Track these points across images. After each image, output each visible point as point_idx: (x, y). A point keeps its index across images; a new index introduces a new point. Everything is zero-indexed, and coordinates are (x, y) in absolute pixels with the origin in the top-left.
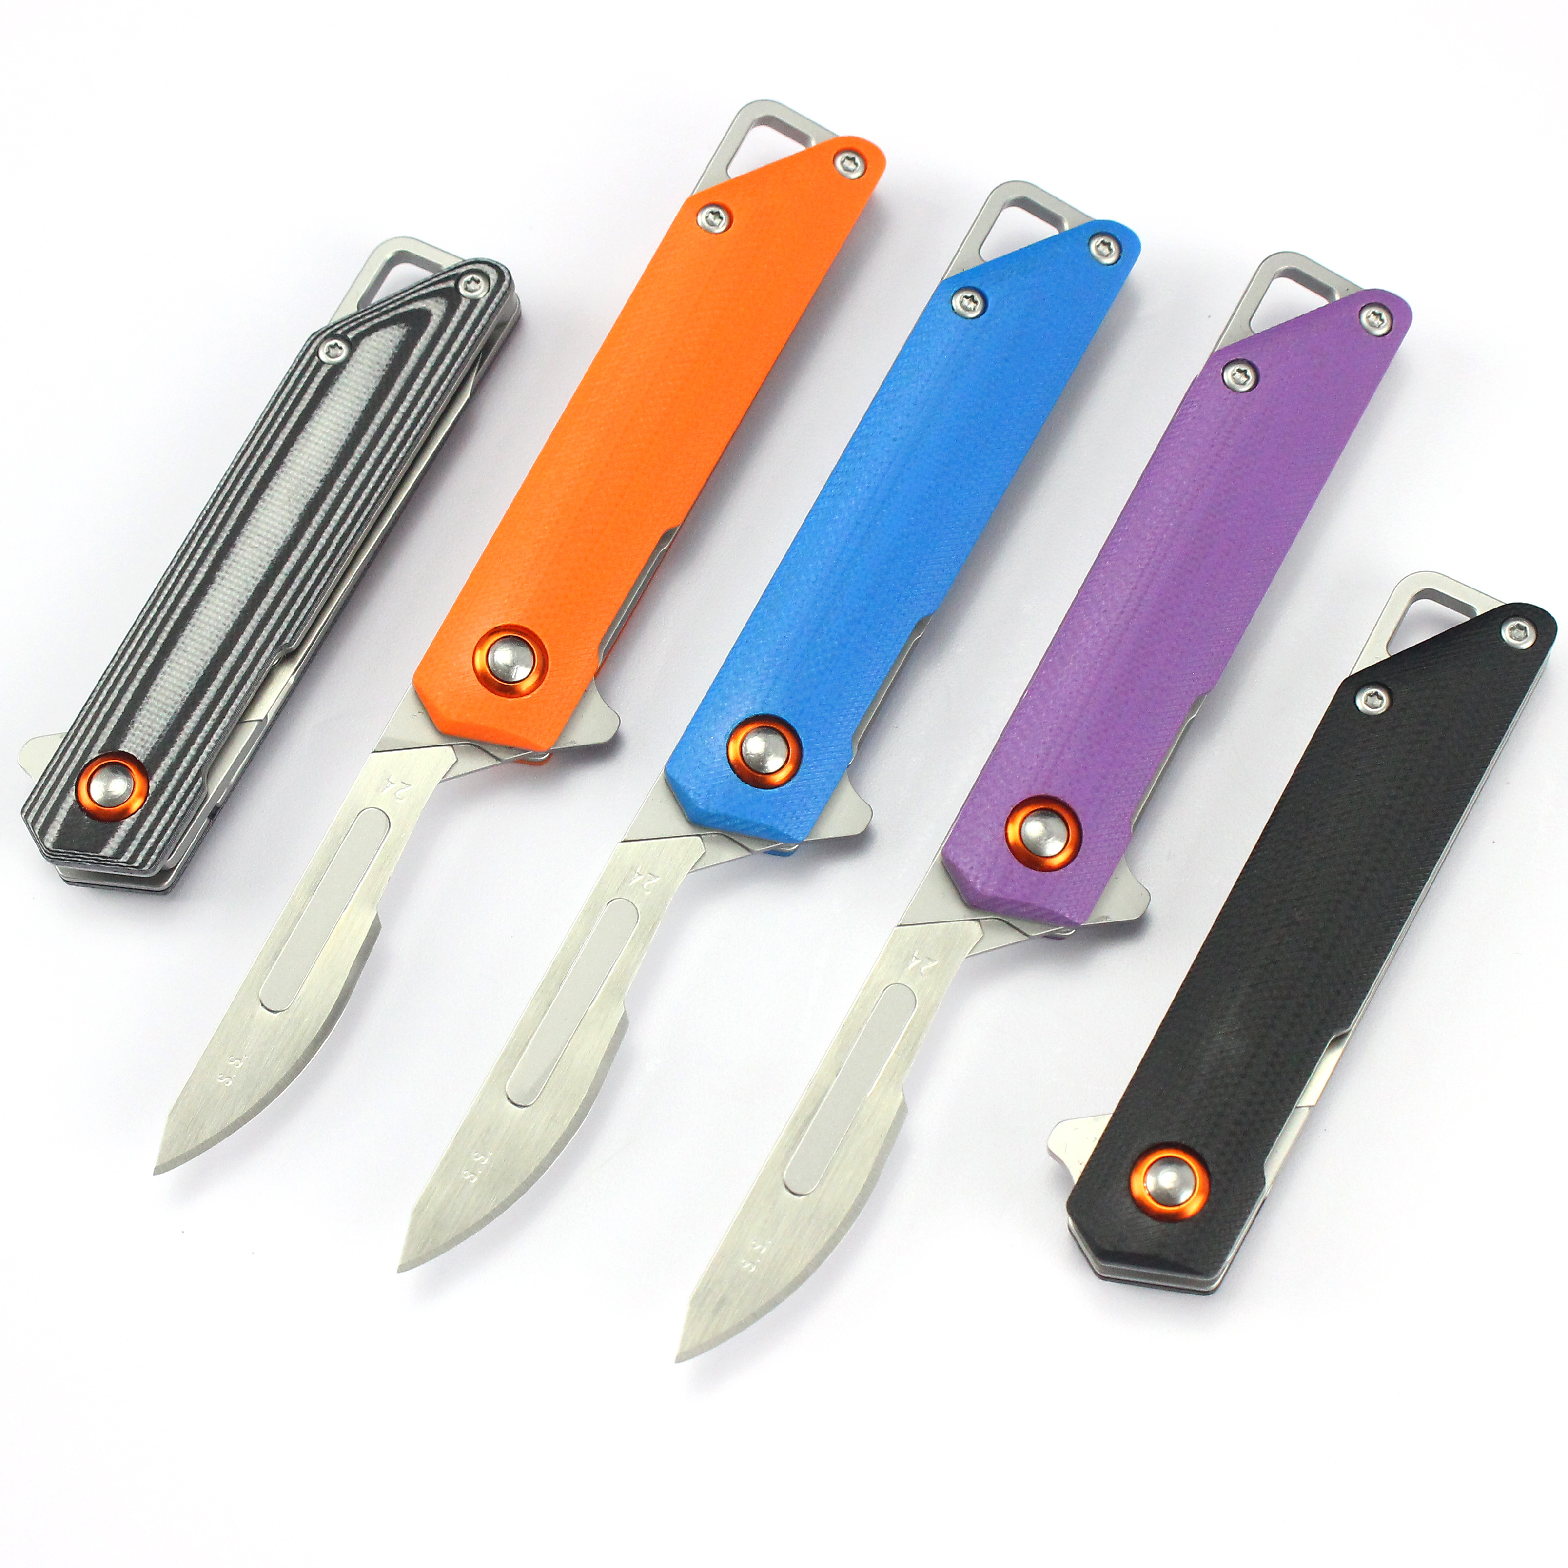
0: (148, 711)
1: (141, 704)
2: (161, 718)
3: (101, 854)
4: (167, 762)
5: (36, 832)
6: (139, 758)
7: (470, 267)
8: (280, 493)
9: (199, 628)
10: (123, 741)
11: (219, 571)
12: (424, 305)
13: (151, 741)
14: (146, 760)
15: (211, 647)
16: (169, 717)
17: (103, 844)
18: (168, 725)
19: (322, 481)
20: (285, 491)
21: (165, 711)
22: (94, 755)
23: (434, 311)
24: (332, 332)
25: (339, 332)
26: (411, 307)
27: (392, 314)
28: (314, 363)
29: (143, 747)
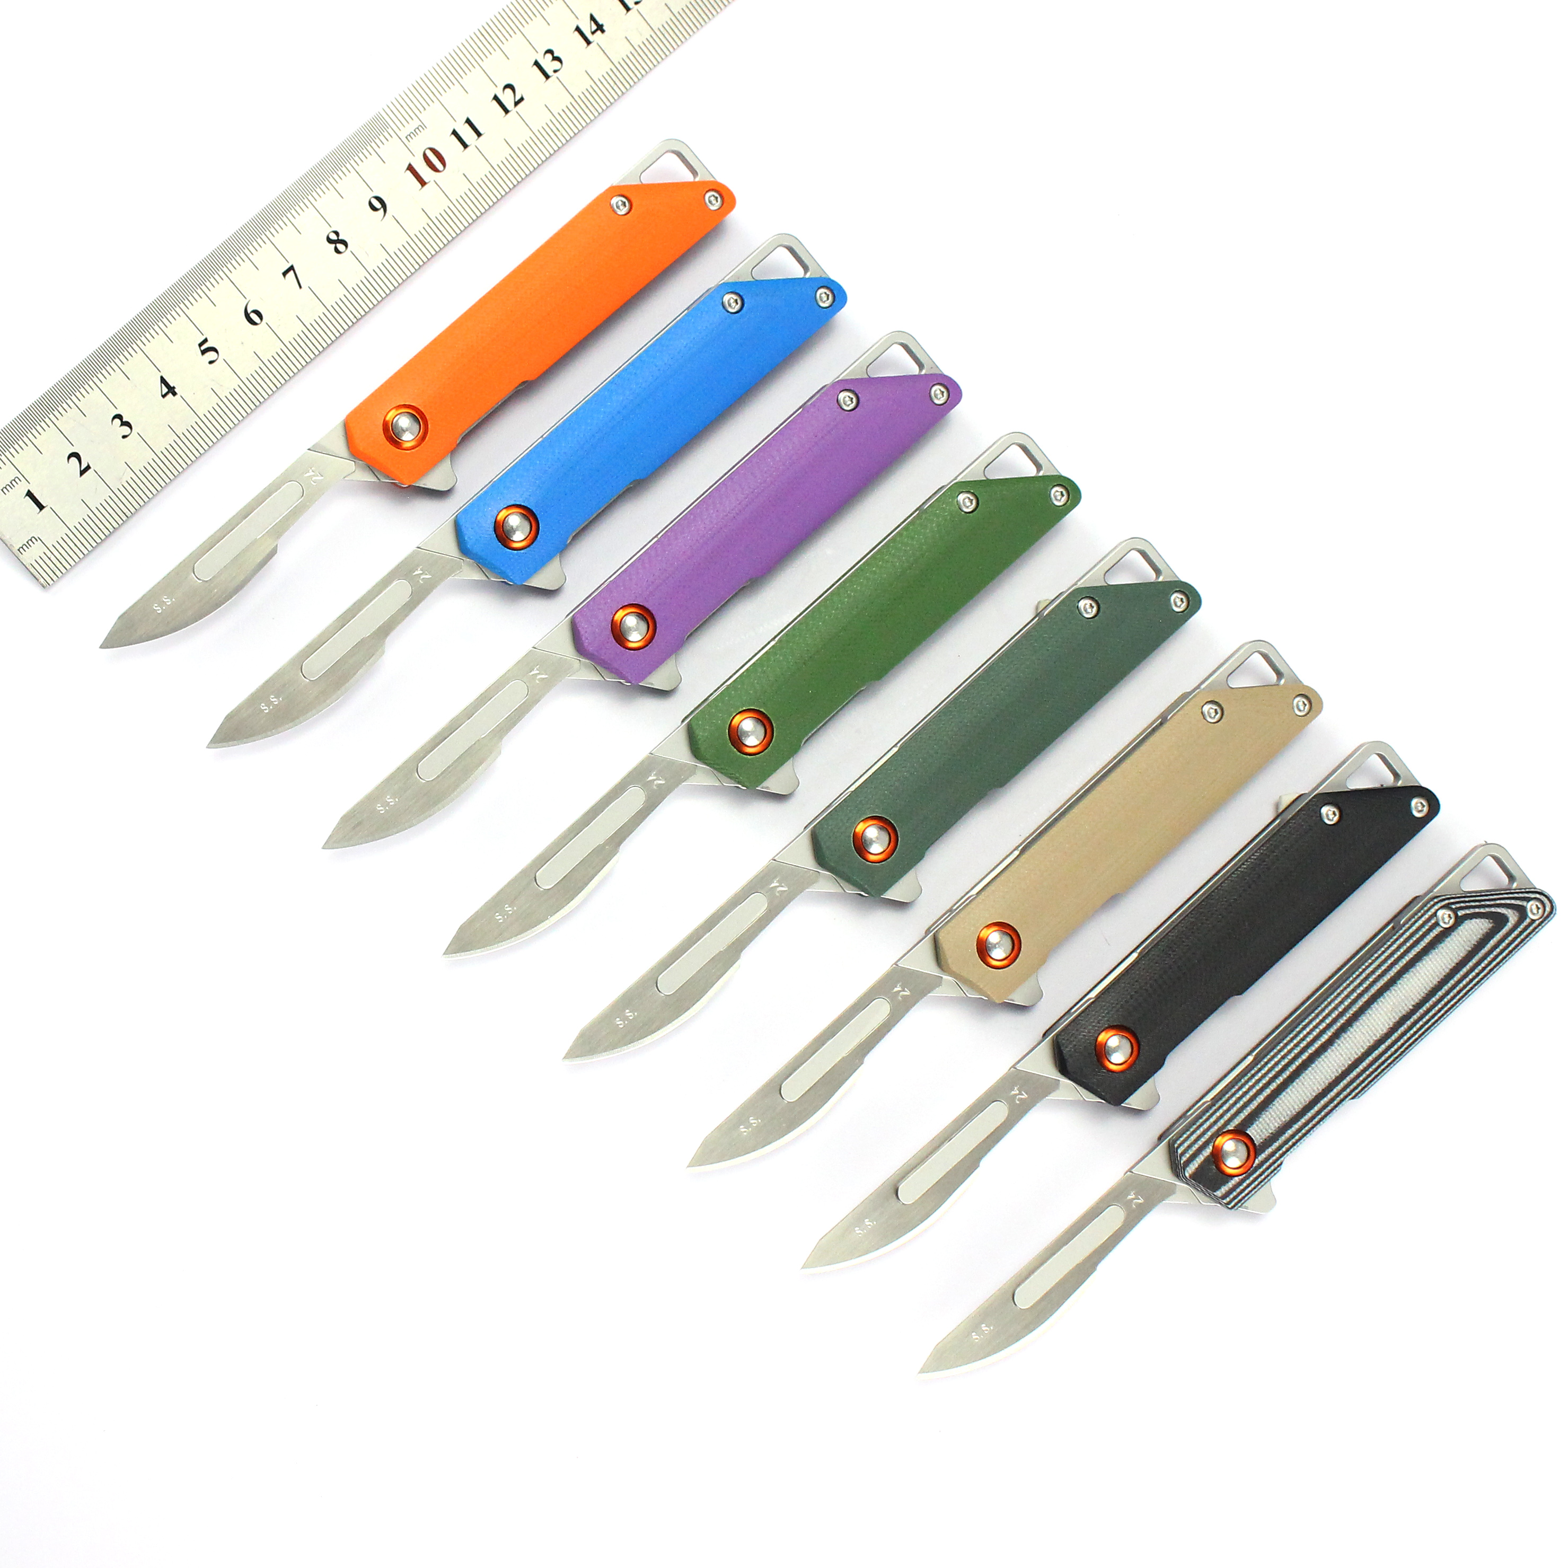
0: (1270, 1114)
1: (1268, 1107)
2: (1276, 1121)
3: (1215, 1194)
4: (1270, 1150)
5: (1182, 1162)
6: (1255, 1142)
7: (1538, 896)
8: (1389, 1004)
9: (1316, 1072)
10: (1250, 1127)
11: (1337, 1039)
12: (1506, 913)
13: (1266, 1135)
14: (1259, 1145)
15: (1318, 1088)
16: (1280, 1123)
17: (1219, 1188)
18: (1279, 1127)
19: (1413, 1006)
20: (1392, 1004)
21: (1280, 1118)
22: (1230, 1127)
23: (1511, 919)
24: (1449, 904)
25: (1454, 907)
26: (1499, 910)
27: (1487, 910)
28: (1433, 921)
29: (1260, 1136)
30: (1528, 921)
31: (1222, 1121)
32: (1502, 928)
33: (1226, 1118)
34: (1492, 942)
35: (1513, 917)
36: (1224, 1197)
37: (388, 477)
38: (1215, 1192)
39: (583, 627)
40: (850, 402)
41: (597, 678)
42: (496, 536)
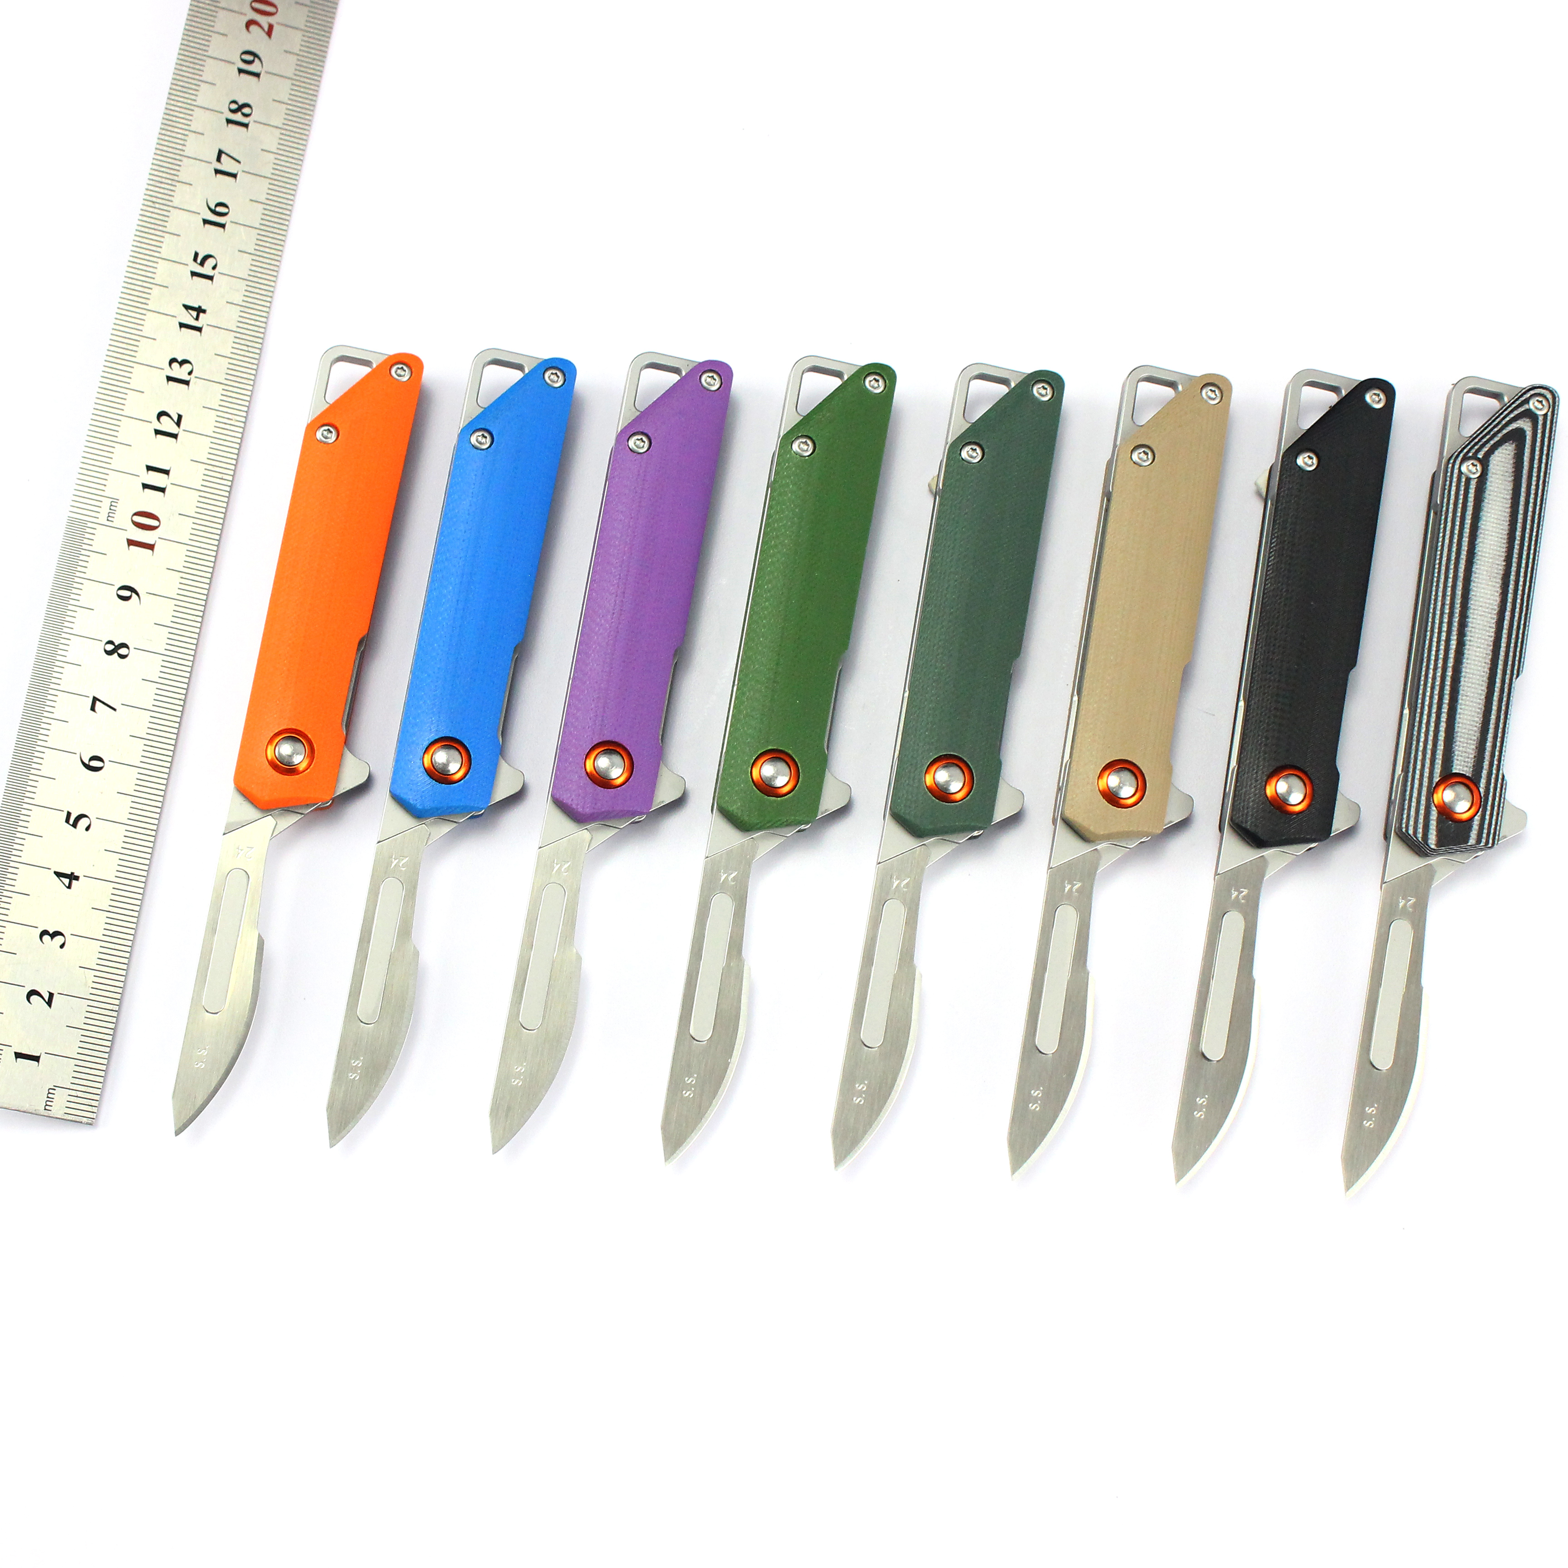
30: (1541, 419)
31: (1426, 780)
32: (1525, 441)
33: (1426, 774)
34: (1526, 459)
35: (1525, 425)
36: (1479, 841)
37: (308, 806)
38: (1468, 842)
39: (566, 798)
40: (643, 443)
41: (611, 833)
42: (436, 781)
